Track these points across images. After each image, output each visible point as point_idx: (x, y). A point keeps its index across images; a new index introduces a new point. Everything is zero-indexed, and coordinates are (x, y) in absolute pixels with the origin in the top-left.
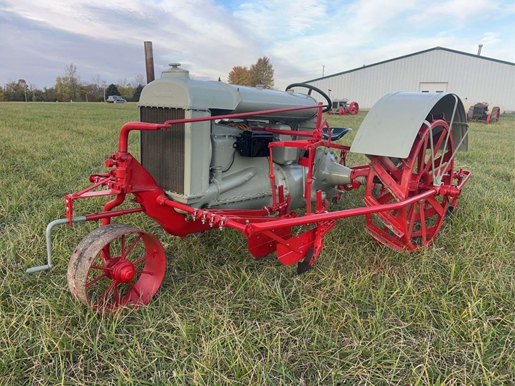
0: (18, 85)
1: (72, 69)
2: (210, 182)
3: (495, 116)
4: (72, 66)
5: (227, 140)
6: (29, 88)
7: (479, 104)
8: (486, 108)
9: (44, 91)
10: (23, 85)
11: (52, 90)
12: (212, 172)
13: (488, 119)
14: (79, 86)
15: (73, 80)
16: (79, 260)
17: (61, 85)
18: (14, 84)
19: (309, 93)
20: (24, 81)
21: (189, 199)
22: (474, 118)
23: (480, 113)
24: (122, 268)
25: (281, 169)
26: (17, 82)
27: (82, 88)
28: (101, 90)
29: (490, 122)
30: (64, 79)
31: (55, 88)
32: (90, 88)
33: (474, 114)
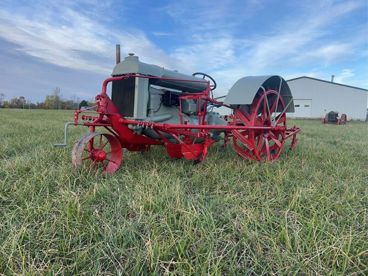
0: (19, 100)
1: (57, 90)
2: (147, 116)
3: (343, 120)
4: (57, 88)
5: (157, 96)
6: (26, 102)
7: (332, 112)
8: (337, 115)
9: (37, 105)
10: (22, 100)
11: (42, 104)
12: (148, 111)
13: (339, 122)
14: (60, 101)
15: (57, 97)
16: (79, 145)
17: (49, 100)
18: (16, 99)
19: (204, 78)
20: (24, 98)
21: (136, 119)
22: (329, 121)
23: (333, 118)
24: (100, 153)
25: (187, 116)
26: (18, 98)
27: (63, 103)
28: (76, 104)
29: (340, 124)
30: (51, 97)
31: (44, 102)
32: (68, 103)
33: (329, 118)
